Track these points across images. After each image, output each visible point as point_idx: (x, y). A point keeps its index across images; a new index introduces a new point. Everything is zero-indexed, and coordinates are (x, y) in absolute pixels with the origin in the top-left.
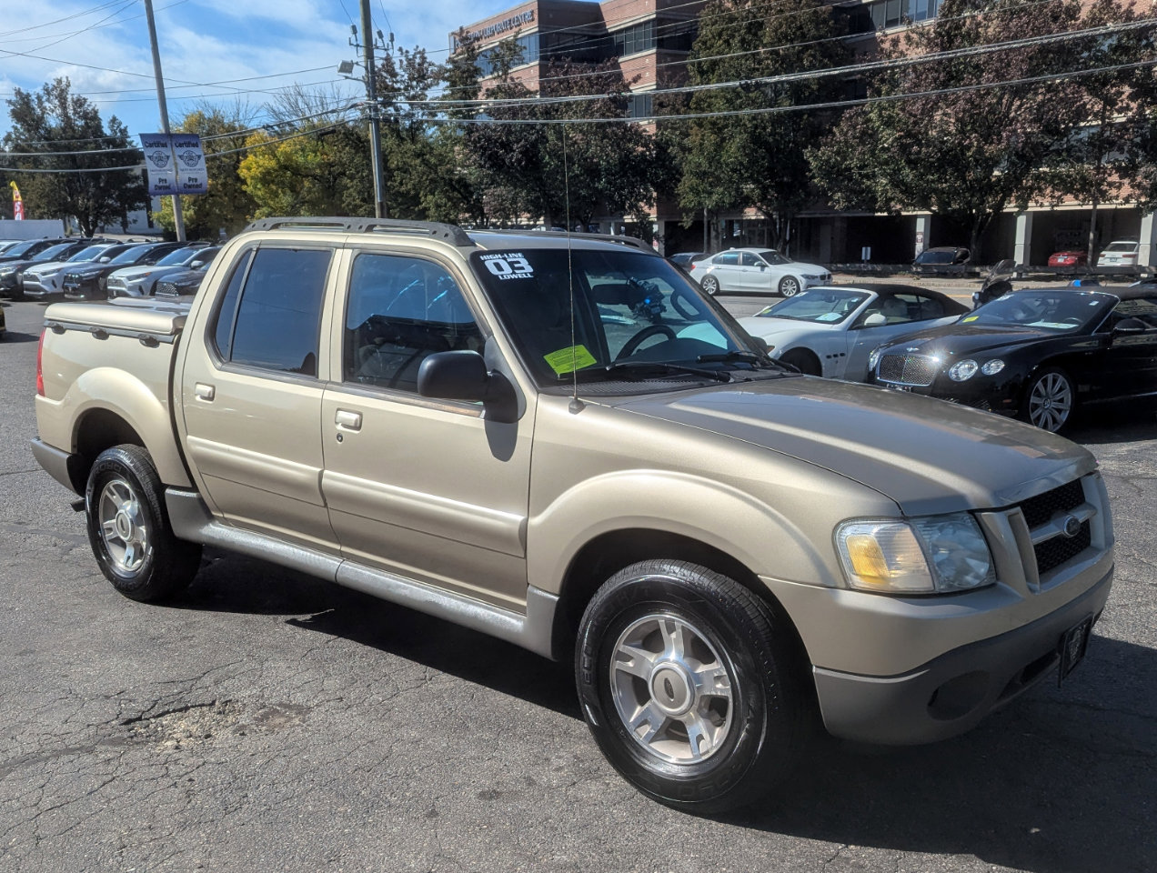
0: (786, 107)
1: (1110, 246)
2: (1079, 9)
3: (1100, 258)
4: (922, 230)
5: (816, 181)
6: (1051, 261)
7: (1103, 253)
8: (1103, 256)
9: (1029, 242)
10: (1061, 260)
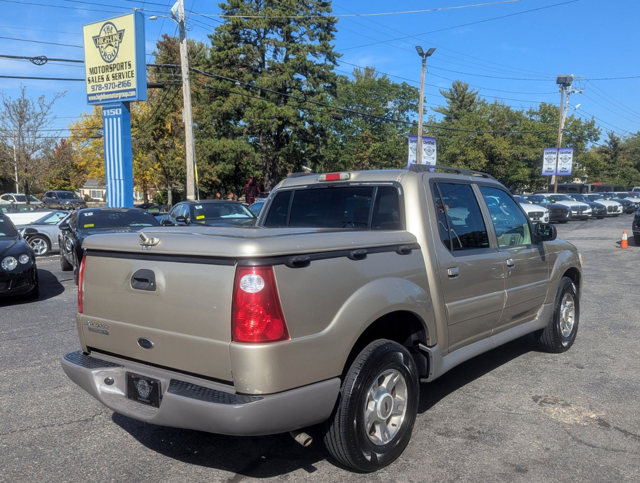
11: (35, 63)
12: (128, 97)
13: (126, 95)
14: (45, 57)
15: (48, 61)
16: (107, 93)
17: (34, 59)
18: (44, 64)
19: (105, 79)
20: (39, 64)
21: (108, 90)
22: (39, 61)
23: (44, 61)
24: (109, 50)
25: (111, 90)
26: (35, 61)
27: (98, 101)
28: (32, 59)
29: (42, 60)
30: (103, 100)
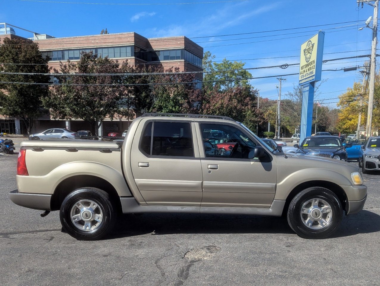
0: (32, 83)
1: (125, 131)
2: (119, 65)
3: (123, 135)
4: (68, 125)
5: (44, 108)
6: (109, 135)
7: (123, 133)
8: (123, 134)
9: (102, 130)
10: (111, 135)
11: (282, 68)
12: (312, 80)
13: (311, 79)
14: (287, 64)
15: (289, 66)
16: (305, 79)
17: (282, 66)
18: (287, 68)
19: (305, 72)
20: (285, 68)
21: (306, 77)
22: (284, 66)
23: (287, 66)
24: (308, 56)
25: (307, 77)
26: (282, 67)
27: (302, 83)
28: (281, 67)
29: (285, 66)
30: (304, 83)
